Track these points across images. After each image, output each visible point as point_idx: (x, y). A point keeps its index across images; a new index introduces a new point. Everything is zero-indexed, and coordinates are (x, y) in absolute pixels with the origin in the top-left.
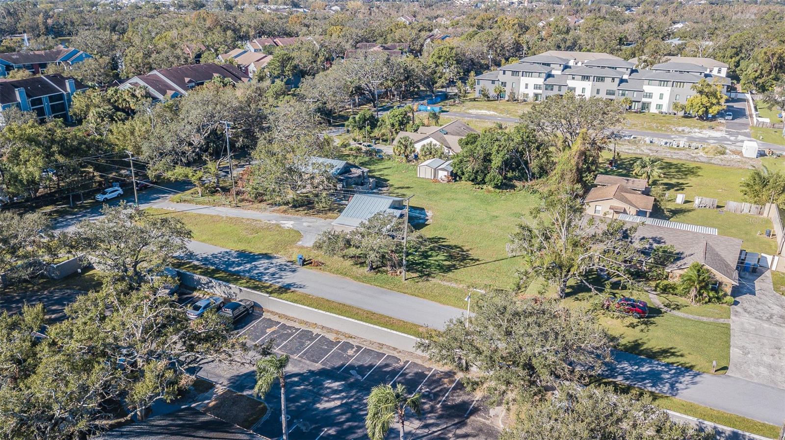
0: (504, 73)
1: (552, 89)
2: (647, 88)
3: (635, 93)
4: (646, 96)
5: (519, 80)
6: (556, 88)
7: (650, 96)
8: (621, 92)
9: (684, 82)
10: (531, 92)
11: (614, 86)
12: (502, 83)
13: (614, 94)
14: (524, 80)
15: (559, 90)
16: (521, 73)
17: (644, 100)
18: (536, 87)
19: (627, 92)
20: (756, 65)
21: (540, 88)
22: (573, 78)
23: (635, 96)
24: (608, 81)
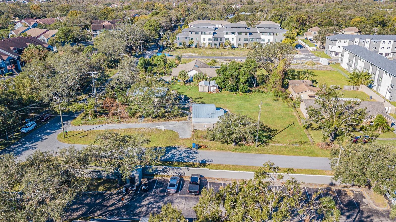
0: (191, 33)
1: (217, 40)
2: (262, 37)
3: (257, 39)
4: (262, 41)
5: (200, 36)
6: (219, 39)
7: (264, 40)
8: (250, 39)
9: (278, 33)
10: (207, 42)
11: (247, 37)
12: (191, 38)
13: (247, 41)
14: (203, 36)
15: (221, 40)
16: (200, 33)
17: (262, 42)
18: (209, 39)
19: (253, 39)
20: (293, 23)
21: (211, 40)
22: (227, 34)
23: (257, 41)
24: (244, 34)
